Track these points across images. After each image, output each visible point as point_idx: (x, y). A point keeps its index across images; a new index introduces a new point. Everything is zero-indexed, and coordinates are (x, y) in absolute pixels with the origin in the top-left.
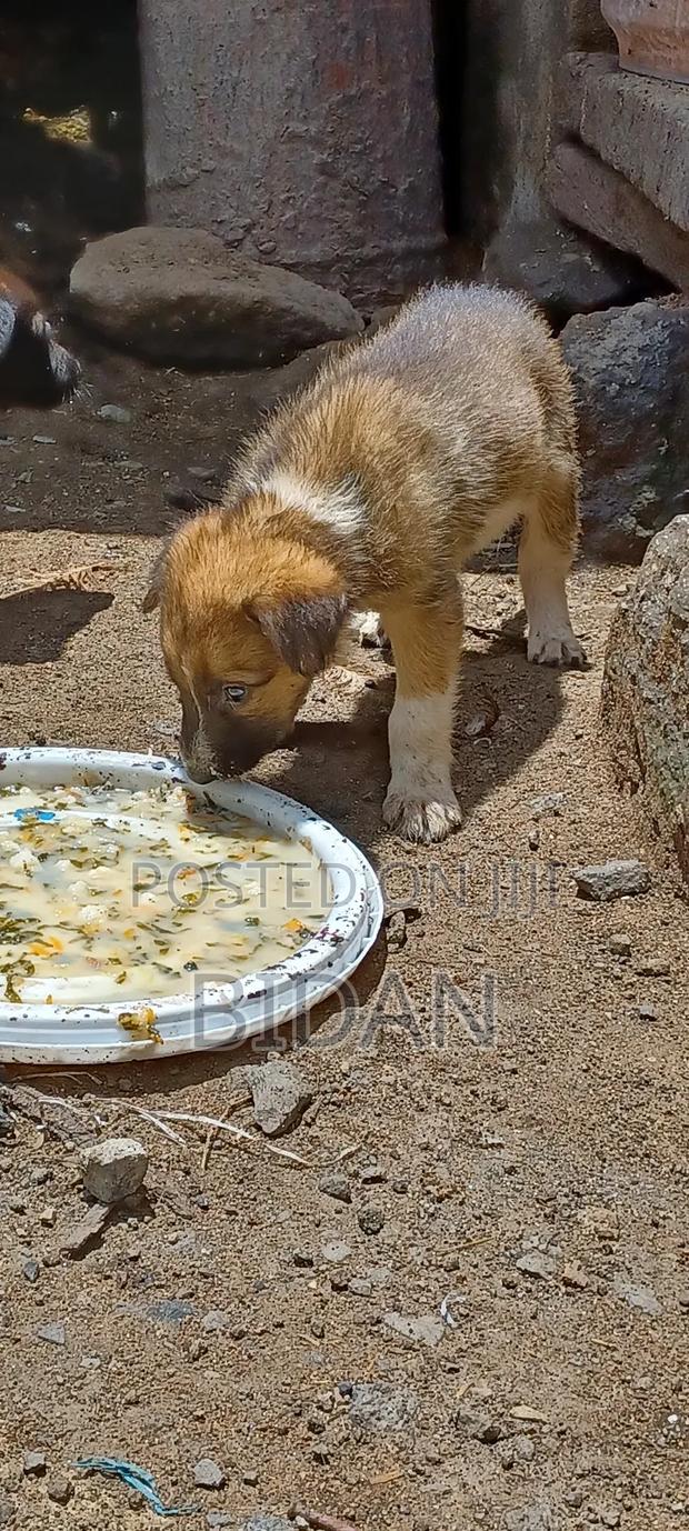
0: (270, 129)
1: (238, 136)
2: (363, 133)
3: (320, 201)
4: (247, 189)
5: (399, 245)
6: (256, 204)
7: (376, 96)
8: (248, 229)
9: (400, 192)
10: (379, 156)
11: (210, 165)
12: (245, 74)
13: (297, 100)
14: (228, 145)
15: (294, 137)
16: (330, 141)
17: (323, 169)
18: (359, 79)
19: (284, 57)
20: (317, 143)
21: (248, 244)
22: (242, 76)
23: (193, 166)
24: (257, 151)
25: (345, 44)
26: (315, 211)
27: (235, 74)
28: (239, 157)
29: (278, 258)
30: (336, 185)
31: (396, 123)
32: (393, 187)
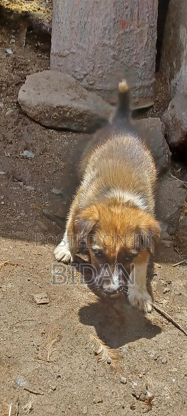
0: (96, 41)
1: (85, 42)
2: (130, 45)
3: (112, 68)
4: (86, 61)
5: (138, 84)
6: (89, 67)
7: (135, 32)
8: (85, 75)
9: (140, 66)
10: (135, 53)
11: (74, 51)
12: (89, 20)
13: (107, 31)
14: (81, 45)
15: (104, 45)
16: (118, 48)
17: (114, 57)
18: (130, 26)
19: (104, 16)
20: (113, 48)
21: (85, 80)
22: (88, 20)
23: (68, 50)
24: (91, 48)
25: (126, 13)
26: (110, 72)
27: (86, 20)
28: (85, 50)
29: (95, 87)
30: (118, 63)
31: (142, 42)
32: (138, 64)
